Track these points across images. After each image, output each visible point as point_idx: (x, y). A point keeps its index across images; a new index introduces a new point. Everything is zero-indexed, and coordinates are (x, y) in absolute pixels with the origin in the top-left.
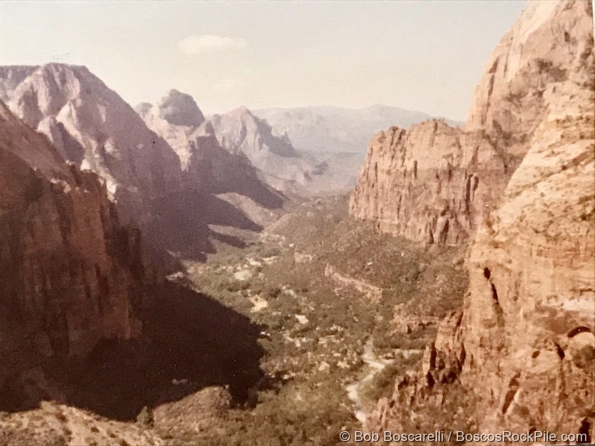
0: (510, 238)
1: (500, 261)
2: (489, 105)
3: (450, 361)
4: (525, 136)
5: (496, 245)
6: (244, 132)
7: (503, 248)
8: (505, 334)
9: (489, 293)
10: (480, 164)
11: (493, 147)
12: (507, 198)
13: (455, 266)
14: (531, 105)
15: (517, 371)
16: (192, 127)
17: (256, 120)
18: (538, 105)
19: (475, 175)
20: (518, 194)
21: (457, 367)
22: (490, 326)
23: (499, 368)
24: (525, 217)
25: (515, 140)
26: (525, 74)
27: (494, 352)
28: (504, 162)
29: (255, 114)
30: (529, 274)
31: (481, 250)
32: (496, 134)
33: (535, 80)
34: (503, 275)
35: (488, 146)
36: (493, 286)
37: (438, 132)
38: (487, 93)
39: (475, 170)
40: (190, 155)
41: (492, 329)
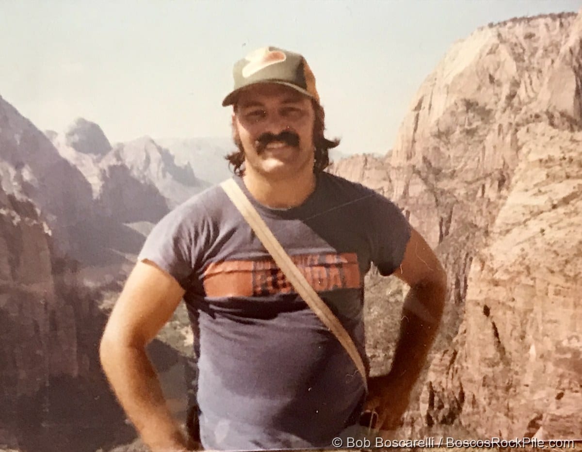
0: (513, 276)
1: (501, 299)
2: (414, 141)
3: (449, 400)
4: (454, 171)
5: (496, 283)
6: (148, 160)
7: (505, 286)
8: (512, 373)
9: (490, 332)
10: (411, 198)
11: (423, 181)
12: (497, 236)
13: (388, 297)
14: (459, 142)
15: (538, 413)
16: (100, 155)
17: (160, 149)
18: (466, 142)
19: (406, 208)
20: (508, 231)
21: (456, 406)
22: (493, 365)
23: (508, 409)
24: (527, 255)
25: (445, 176)
26: (453, 113)
27: (500, 393)
28: (435, 196)
29: (159, 144)
30: (543, 314)
31: (479, 287)
32: (426, 170)
33: (462, 119)
34: (505, 314)
35: (419, 180)
36: (494, 324)
37: (368, 166)
38: (413, 130)
39: (406, 203)
40: (101, 184)
41: (496, 368)
